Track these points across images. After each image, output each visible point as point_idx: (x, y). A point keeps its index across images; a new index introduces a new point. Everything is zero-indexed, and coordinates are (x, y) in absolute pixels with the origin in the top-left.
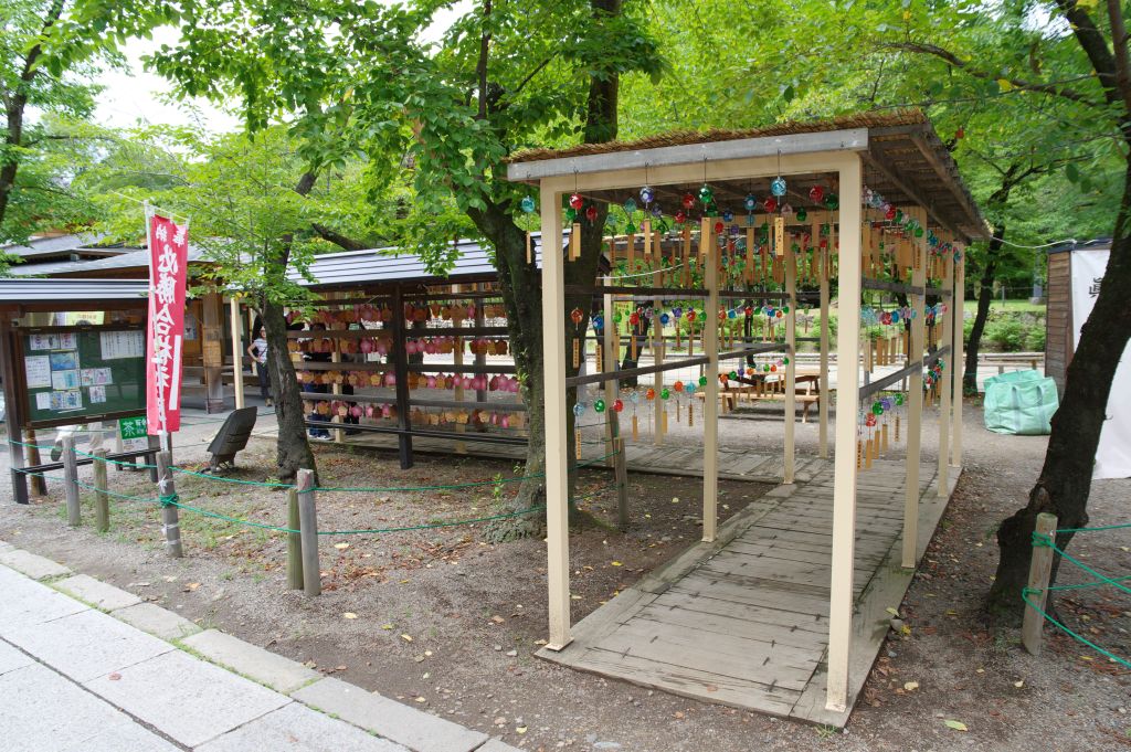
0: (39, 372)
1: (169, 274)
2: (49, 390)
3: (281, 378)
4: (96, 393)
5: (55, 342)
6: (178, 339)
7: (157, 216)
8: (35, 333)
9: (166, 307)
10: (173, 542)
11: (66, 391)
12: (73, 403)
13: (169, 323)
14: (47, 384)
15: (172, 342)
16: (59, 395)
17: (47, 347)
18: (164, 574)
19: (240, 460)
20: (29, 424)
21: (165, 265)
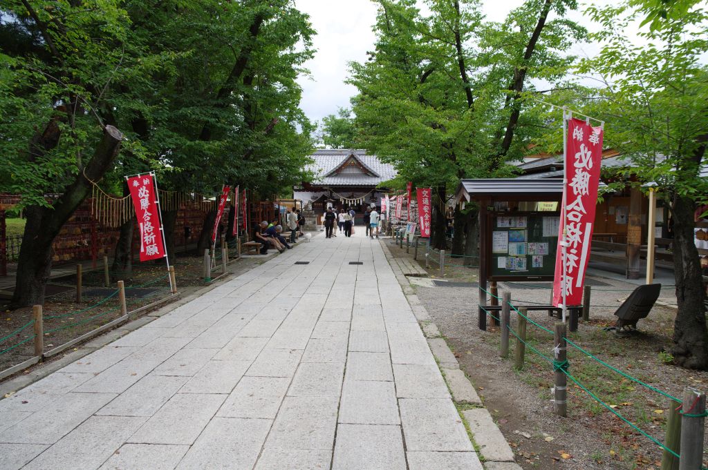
0: (501, 243)
1: (584, 169)
2: (506, 255)
3: (685, 265)
4: (536, 260)
5: (513, 222)
6: (589, 226)
7: (573, 119)
8: (500, 215)
9: (579, 198)
10: (560, 402)
11: (517, 257)
12: (520, 266)
13: (581, 212)
14: (505, 251)
15: (583, 229)
16: (512, 260)
17: (508, 226)
18: (545, 431)
19: (641, 325)
20: (491, 277)
21: (581, 161)
